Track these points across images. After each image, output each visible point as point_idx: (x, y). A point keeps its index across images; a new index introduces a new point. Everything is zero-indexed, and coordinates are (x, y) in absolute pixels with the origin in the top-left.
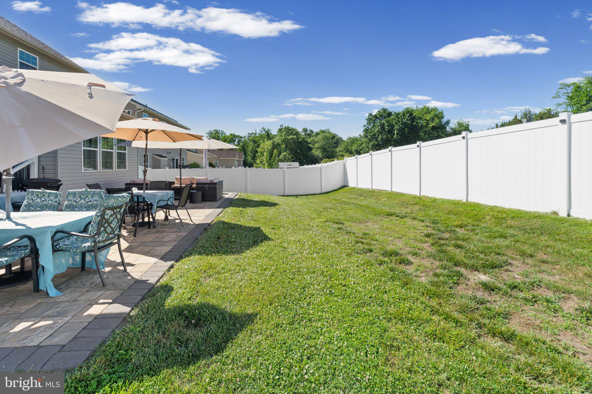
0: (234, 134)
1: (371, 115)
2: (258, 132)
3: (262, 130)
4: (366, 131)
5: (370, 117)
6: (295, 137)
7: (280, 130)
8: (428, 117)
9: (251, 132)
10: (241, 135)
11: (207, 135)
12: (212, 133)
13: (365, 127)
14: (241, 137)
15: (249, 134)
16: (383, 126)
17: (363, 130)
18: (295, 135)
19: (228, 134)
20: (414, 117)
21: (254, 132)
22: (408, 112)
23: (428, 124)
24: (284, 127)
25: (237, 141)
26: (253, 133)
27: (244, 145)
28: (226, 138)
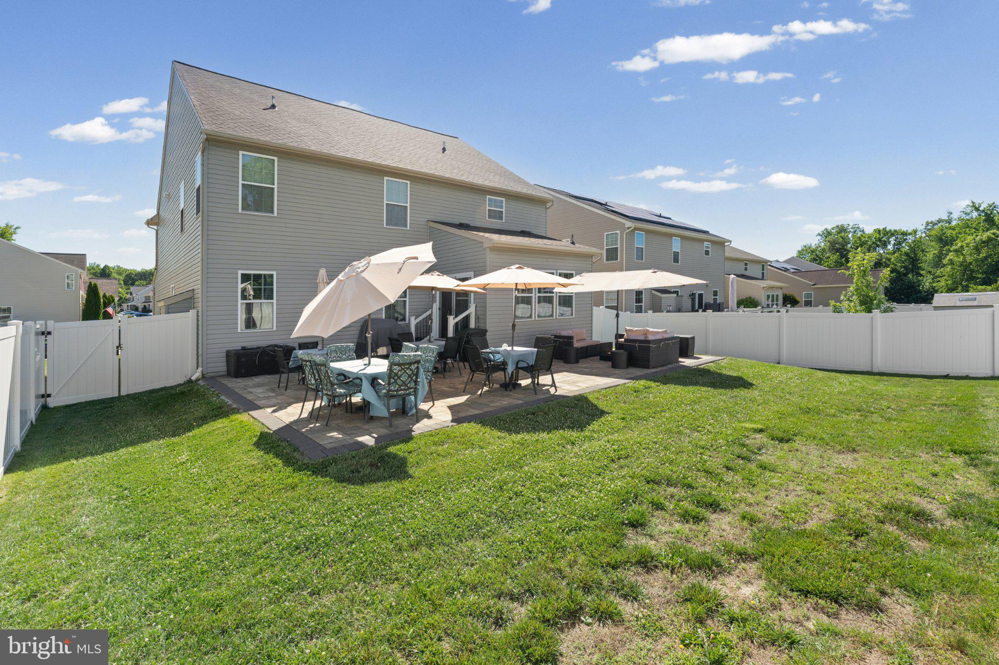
0: (884, 229)
2: (956, 215)
3: (969, 209)
9: (934, 219)
10: (904, 229)
11: (819, 237)
14: (905, 234)
15: (927, 224)
19: (869, 230)
21: (945, 217)
25: (893, 242)
26: (940, 221)
27: (913, 249)
28: (863, 239)
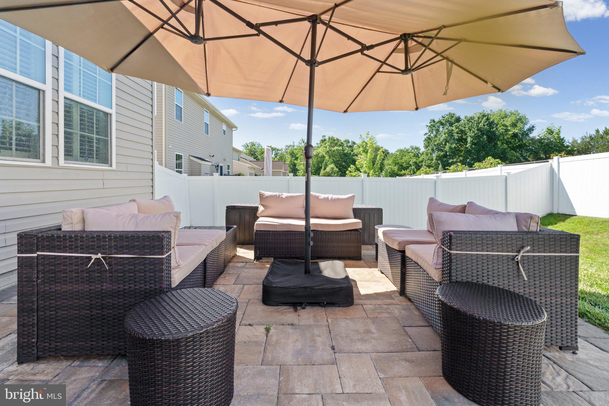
1: (434, 121)
2: (296, 144)
3: (301, 142)
4: (428, 140)
5: (432, 123)
6: (341, 148)
7: (323, 141)
8: (508, 122)
9: (289, 145)
10: (278, 148)
12: (248, 146)
13: (427, 135)
14: (278, 150)
15: (287, 146)
16: (451, 134)
17: (424, 139)
18: (340, 146)
20: (493, 122)
21: (292, 144)
22: (484, 116)
23: (507, 130)
24: (327, 138)
25: (274, 153)
26: (290, 146)
